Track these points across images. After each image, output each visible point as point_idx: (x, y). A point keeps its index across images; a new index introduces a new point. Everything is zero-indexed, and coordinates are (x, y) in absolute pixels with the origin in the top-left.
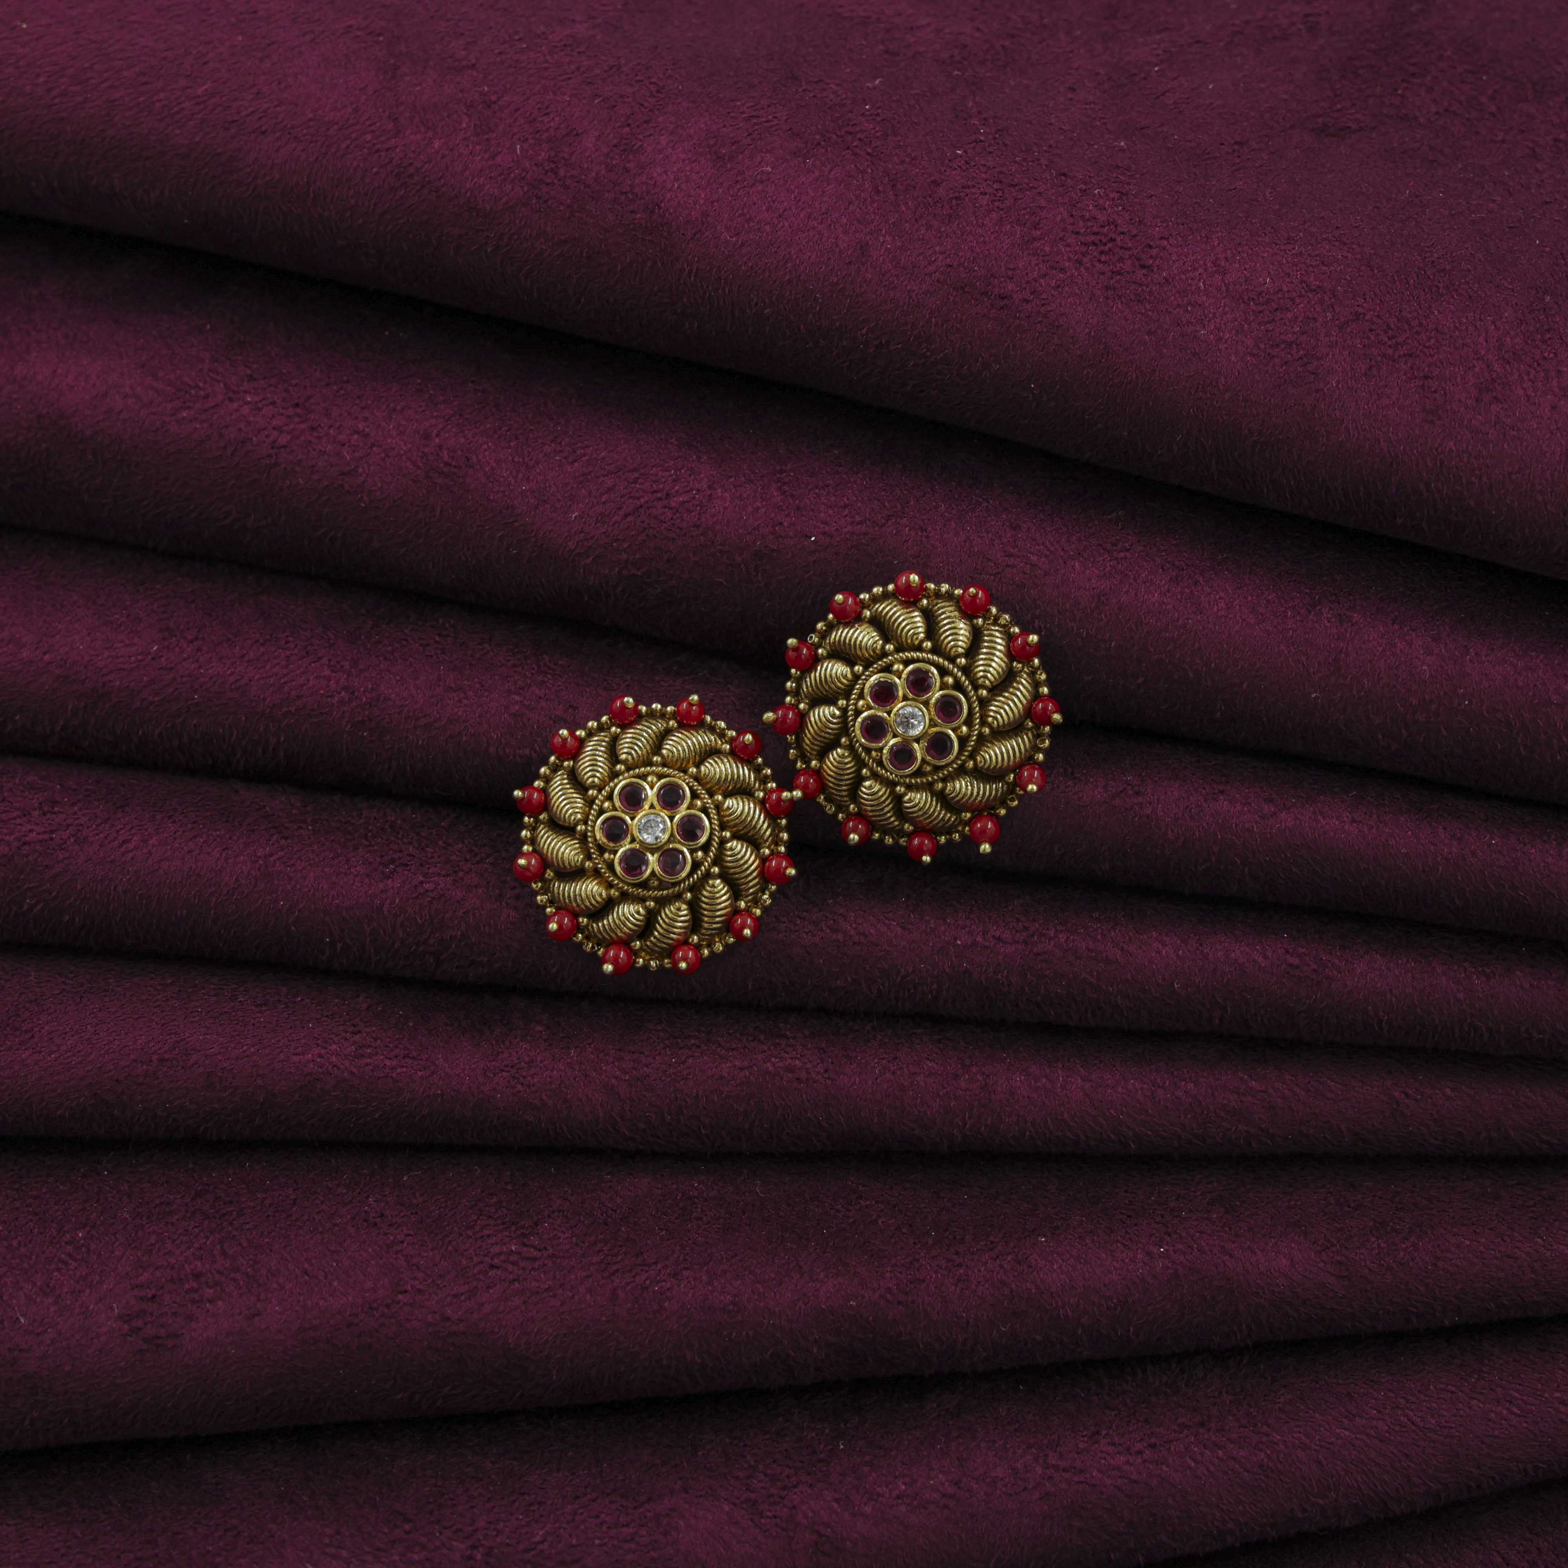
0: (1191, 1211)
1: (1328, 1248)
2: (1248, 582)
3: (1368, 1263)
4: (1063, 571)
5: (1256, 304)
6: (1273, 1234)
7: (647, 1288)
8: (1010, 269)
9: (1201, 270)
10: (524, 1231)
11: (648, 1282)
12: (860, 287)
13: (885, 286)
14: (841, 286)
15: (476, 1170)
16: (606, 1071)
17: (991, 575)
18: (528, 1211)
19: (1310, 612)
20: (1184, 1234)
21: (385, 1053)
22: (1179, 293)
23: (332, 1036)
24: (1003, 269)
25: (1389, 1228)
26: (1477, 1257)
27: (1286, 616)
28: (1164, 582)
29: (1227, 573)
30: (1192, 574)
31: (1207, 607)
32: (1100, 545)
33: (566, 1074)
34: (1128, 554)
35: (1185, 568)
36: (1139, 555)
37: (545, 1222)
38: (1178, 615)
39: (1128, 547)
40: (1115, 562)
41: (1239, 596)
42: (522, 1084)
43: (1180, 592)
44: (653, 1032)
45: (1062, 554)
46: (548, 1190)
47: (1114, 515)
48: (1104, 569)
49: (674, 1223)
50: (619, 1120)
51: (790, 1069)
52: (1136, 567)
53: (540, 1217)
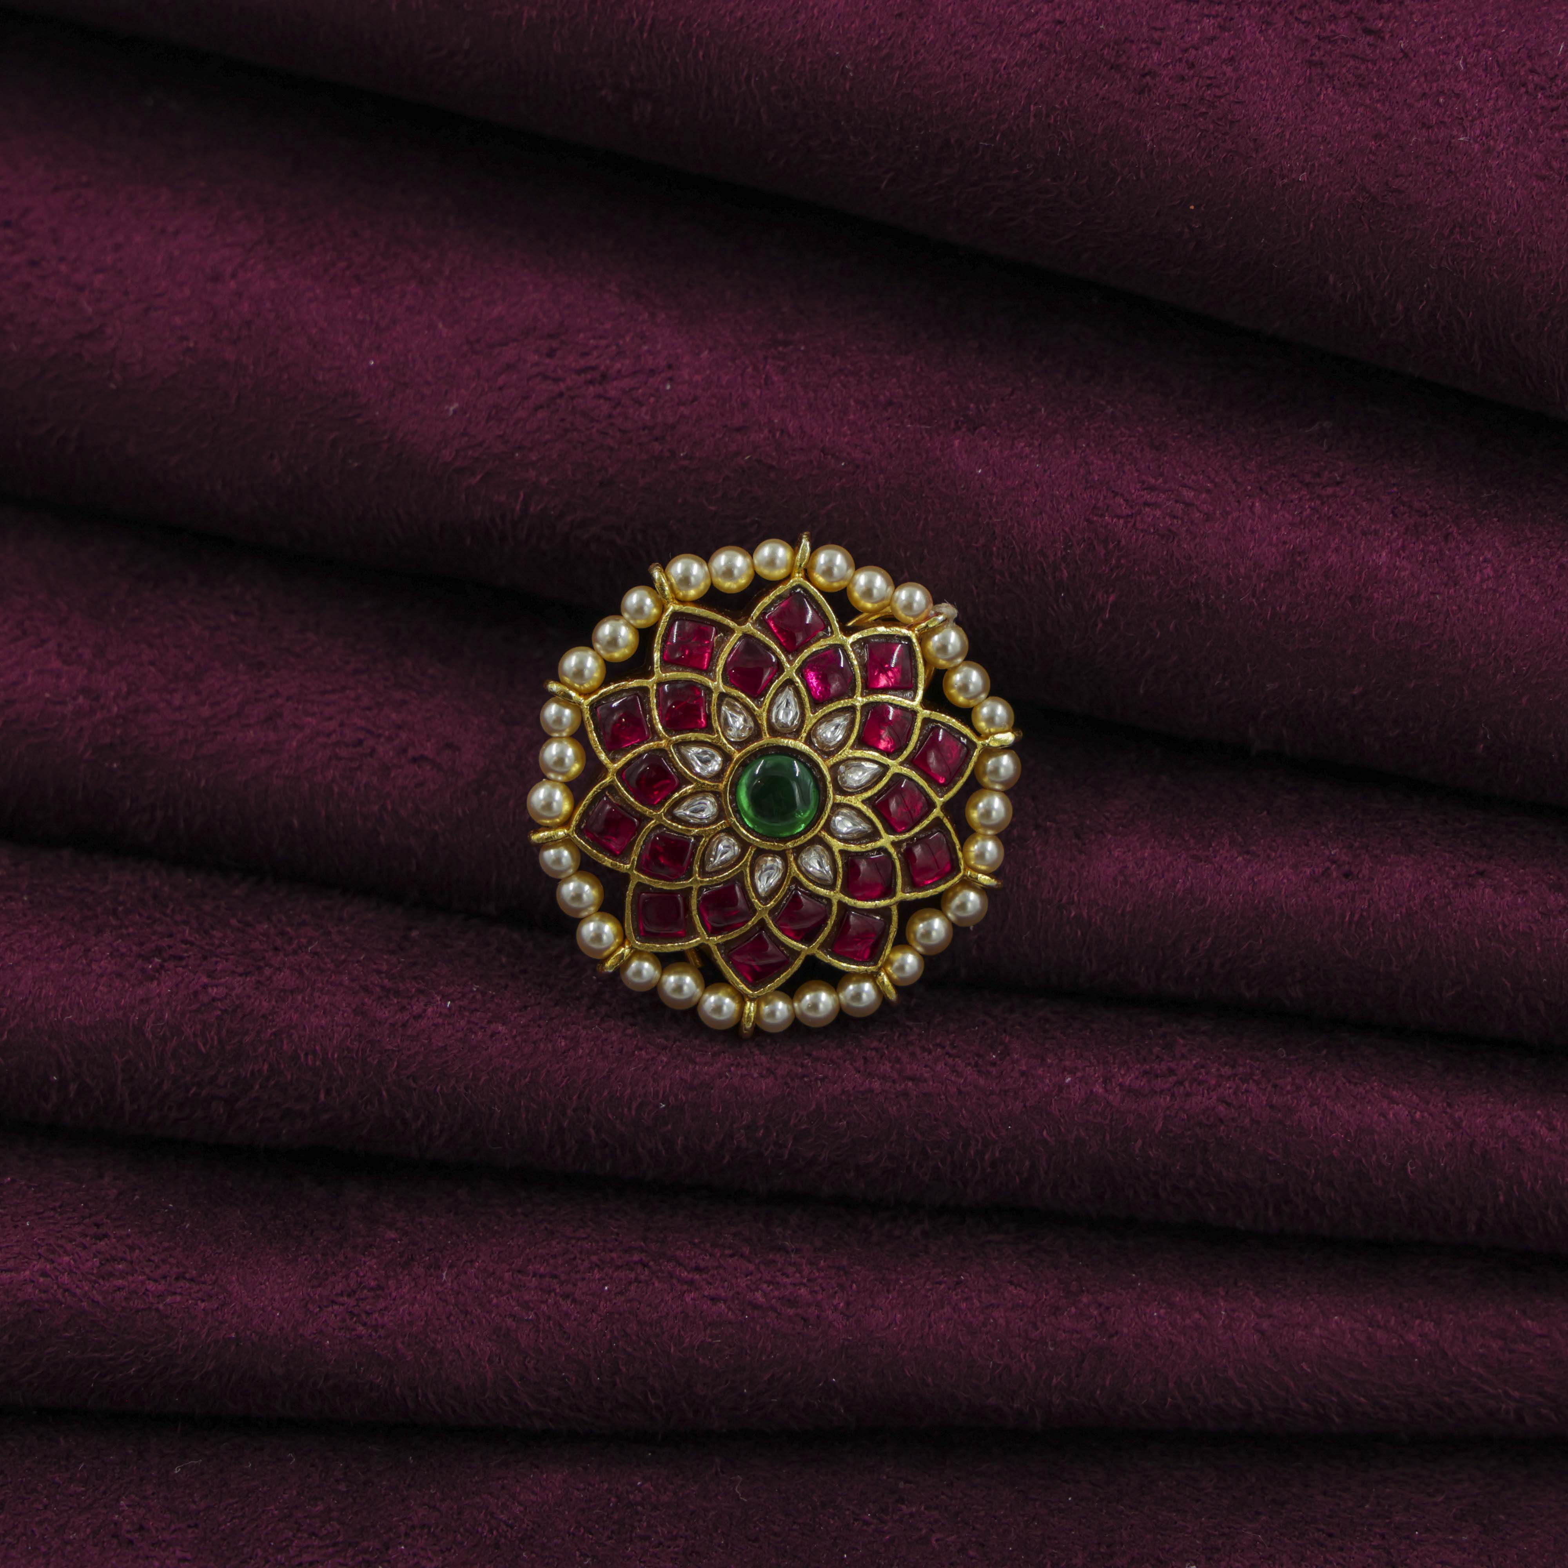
0: (1427, 1530)
2: (1529, 535)
4: (1235, 514)
5: (1547, 97)
8: (1155, 29)
9: (1458, 40)
10: (367, 1556)
12: (916, 53)
13: (956, 52)
14: (885, 51)
15: (291, 1459)
16: (497, 1306)
17: (1119, 517)
18: (373, 1526)
21: (147, 1270)
22: (1426, 76)
23: (61, 1242)
24: (1145, 30)
28: (1396, 534)
29: (1495, 519)
30: (1441, 523)
31: (1465, 575)
32: (1293, 475)
33: (435, 1309)
34: (1338, 489)
35: (1429, 512)
36: (1356, 492)
37: (400, 1544)
38: (1419, 587)
39: (1338, 478)
40: (1318, 502)
41: (1515, 557)
42: (365, 1324)
43: (1422, 550)
44: (573, 1242)
45: (1234, 488)
46: (405, 1492)
47: (1316, 427)
48: (1301, 513)
49: (605, 1545)
50: (518, 1384)
51: (792, 1302)
52: (1352, 511)
53: (392, 1535)
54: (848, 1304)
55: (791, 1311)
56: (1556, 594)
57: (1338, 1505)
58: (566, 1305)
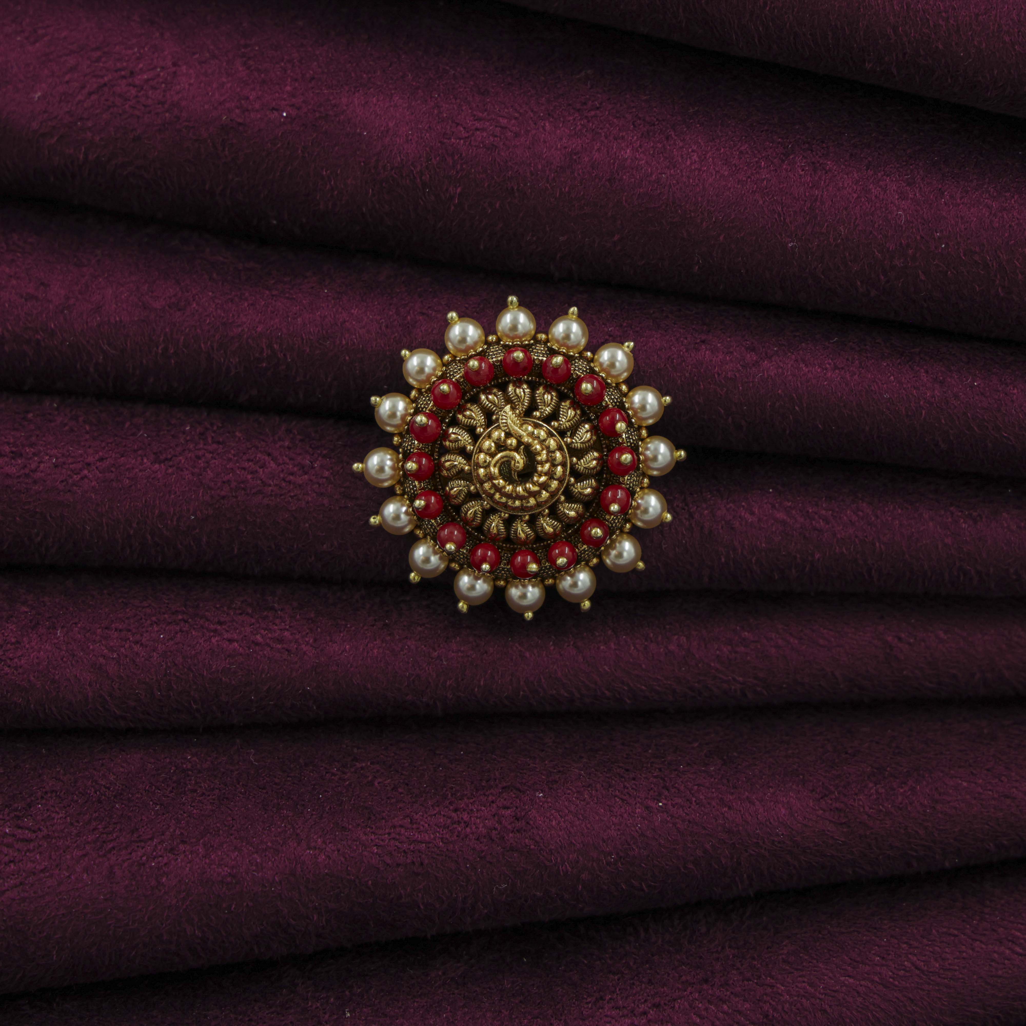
0: (688, 764)
1: (826, 795)
2: (720, 134)
3: (867, 809)
4: (534, 132)
6: (771, 784)
7: (144, 864)
10: (17, 813)
11: (144, 858)
16: (93, 650)
17: (460, 139)
18: (21, 793)
19: (783, 161)
20: (682, 788)
25: (887, 773)
26: (975, 798)
27: (760, 166)
28: (635, 137)
29: (698, 125)
30: (664, 129)
31: (680, 161)
32: (570, 105)
33: (53, 654)
34: (598, 112)
35: (656, 123)
36: (609, 113)
37: (38, 804)
38: (651, 170)
39: (598, 105)
40: (585, 121)
41: (711, 148)
42: (9, 666)
43: (653, 147)
44: (140, 609)
45: (532, 116)
46: (40, 771)
47: (583, 74)
48: (575, 128)
49: (168, 797)
50: (108, 698)
51: (280, 640)
52: (607, 125)
53: (33, 799)
54: (315, 640)
55: (279, 646)
56: (739, 170)
57: (632, 751)
58: (136, 648)
